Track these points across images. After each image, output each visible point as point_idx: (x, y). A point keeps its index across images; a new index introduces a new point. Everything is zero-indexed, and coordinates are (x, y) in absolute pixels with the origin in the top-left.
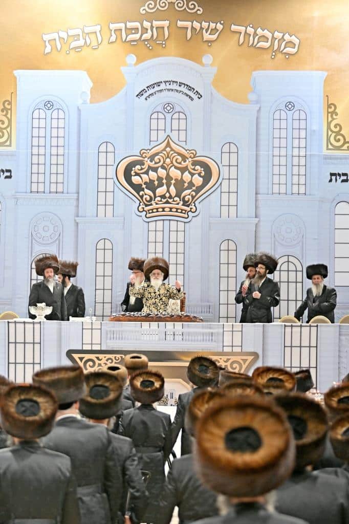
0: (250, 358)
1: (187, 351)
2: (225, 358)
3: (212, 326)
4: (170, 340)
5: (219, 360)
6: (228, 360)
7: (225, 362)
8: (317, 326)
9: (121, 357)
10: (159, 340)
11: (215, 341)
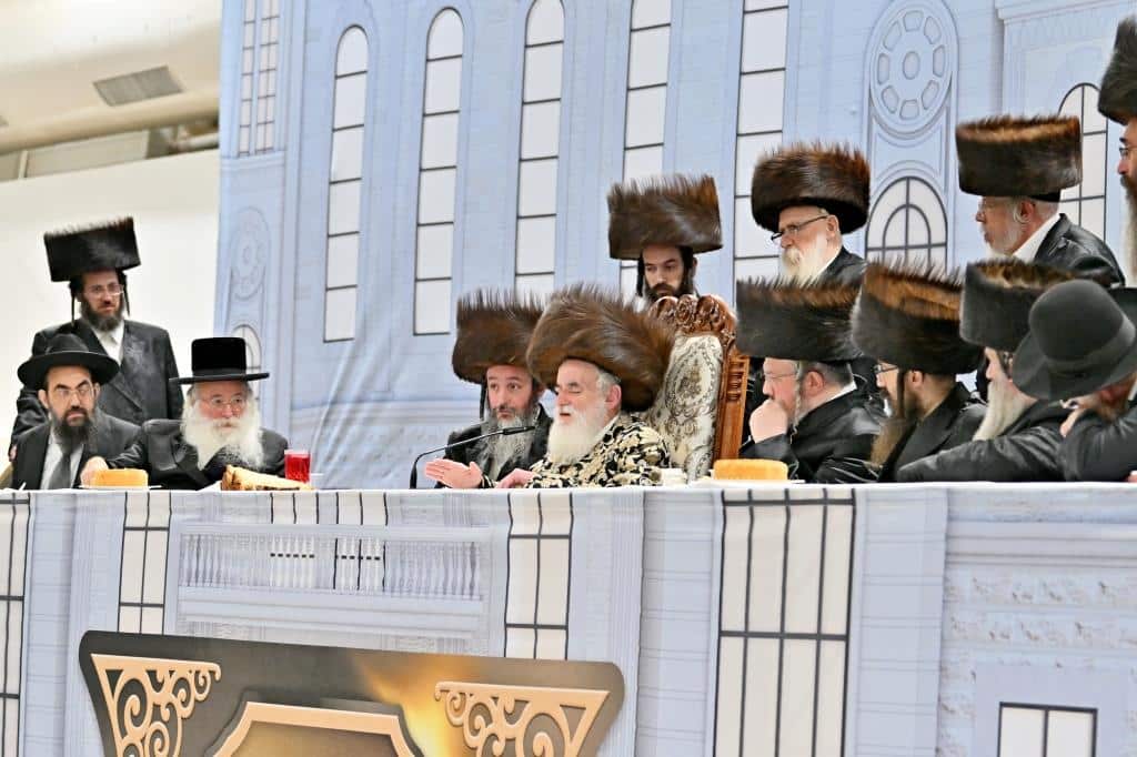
0: (593, 698)
1: (391, 647)
2: (509, 693)
3: (474, 507)
4: (347, 588)
5: (490, 704)
6: (521, 703)
7: (511, 717)
8: (852, 501)
9: (212, 673)
10: (318, 587)
11: (481, 599)
